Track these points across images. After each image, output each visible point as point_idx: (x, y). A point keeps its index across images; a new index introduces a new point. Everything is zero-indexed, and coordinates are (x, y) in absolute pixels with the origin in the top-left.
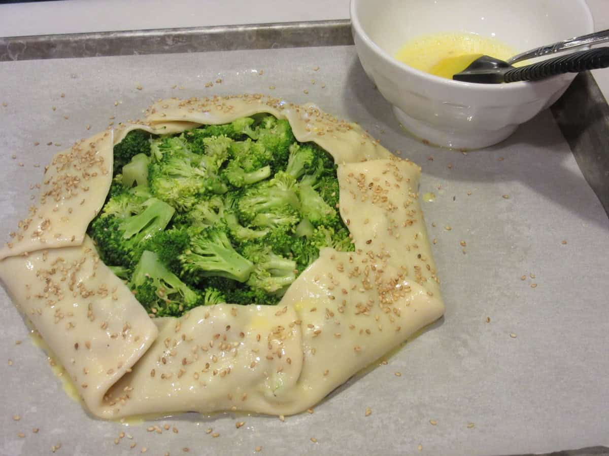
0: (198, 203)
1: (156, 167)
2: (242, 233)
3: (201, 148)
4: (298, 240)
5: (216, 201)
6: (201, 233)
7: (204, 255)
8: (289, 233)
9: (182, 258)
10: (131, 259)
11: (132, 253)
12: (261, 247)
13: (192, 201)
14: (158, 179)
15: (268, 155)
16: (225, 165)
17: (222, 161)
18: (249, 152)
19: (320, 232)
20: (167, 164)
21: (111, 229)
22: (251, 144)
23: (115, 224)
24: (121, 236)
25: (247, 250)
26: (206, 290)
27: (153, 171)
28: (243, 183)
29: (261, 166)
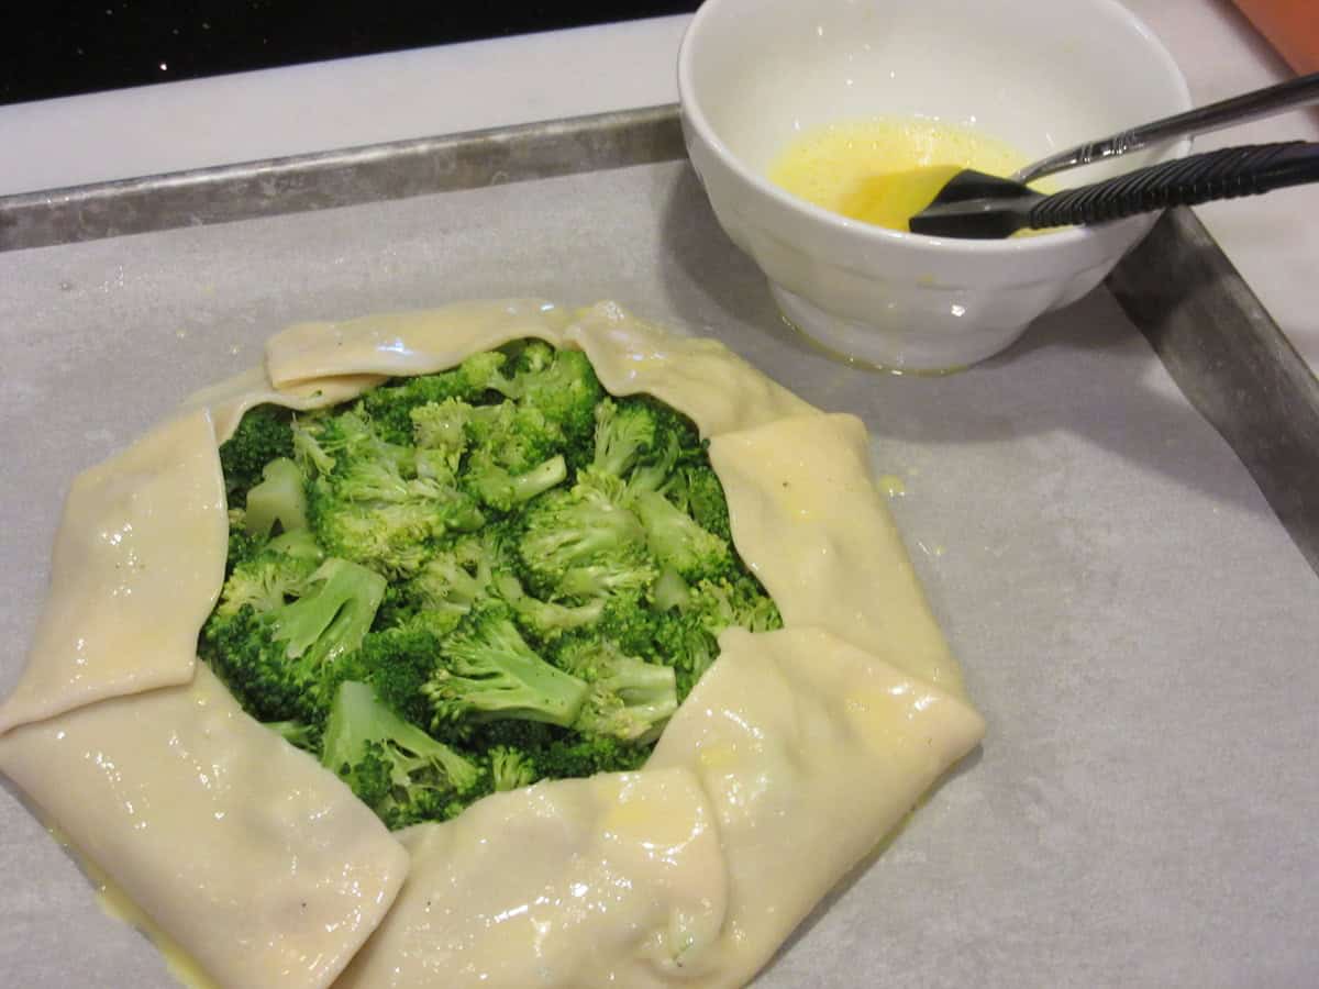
0: (430, 559)
1: (322, 485)
2: (545, 615)
3: (403, 430)
4: (668, 618)
5: (469, 550)
6: (460, 628)
7: (474, 677)
8: (643, 603)
9: (430, 688)
10: (315, 704)
11: (315, 690)
12: (596, 645)
13: (420, 556)
14: (337, 515)
15: (553, 432)
16: (465, 464)
17: (458, 455)
18: (512, 430)
19: (706, 594)
20: (349, 479)
21: (254, 640)
23: (262, 627)
24: (281, 652)
25: (566, 654)
26: (491, 752)
27: (318, 496)
28: (514, 500)
29: (543, 458)
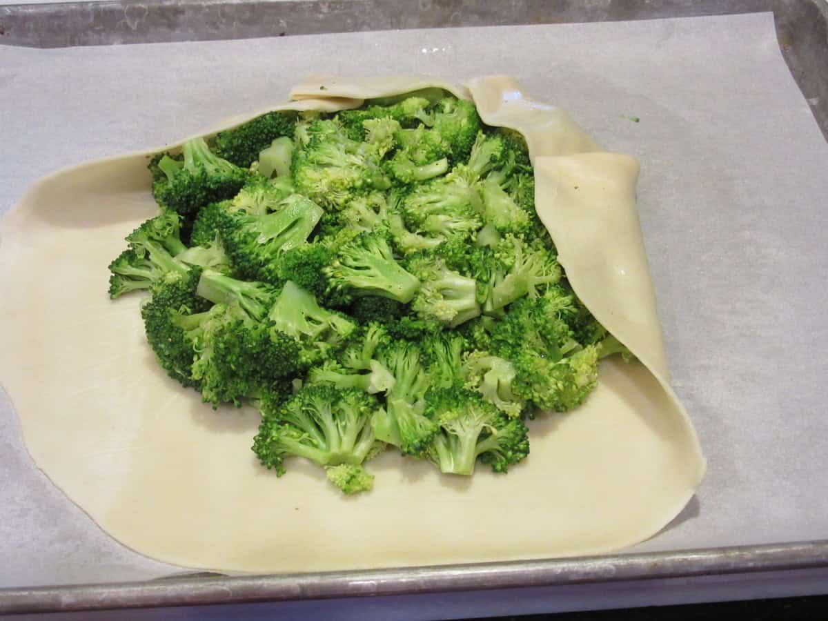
0: (352, 199)
1: (302, 154)
2: (408, 240)
3: (361, 134)
4: (478, 250)
5: (377, 198)
6: (354, 240)
7: (357, 268)
8: (468, 240)
9: (328, 270)
12: (432, 260)
13: (346, 197)
14: (303, 168)
15: (445, 146)
16: (390, 155)
17: (386, 149)
18: (421, 141)
19: (507, 241)
20: (315, 150)
22: (424, 132)
25: (413, 264)
27: (297, 158)
28: (412, 178)
29: (436, 158)
